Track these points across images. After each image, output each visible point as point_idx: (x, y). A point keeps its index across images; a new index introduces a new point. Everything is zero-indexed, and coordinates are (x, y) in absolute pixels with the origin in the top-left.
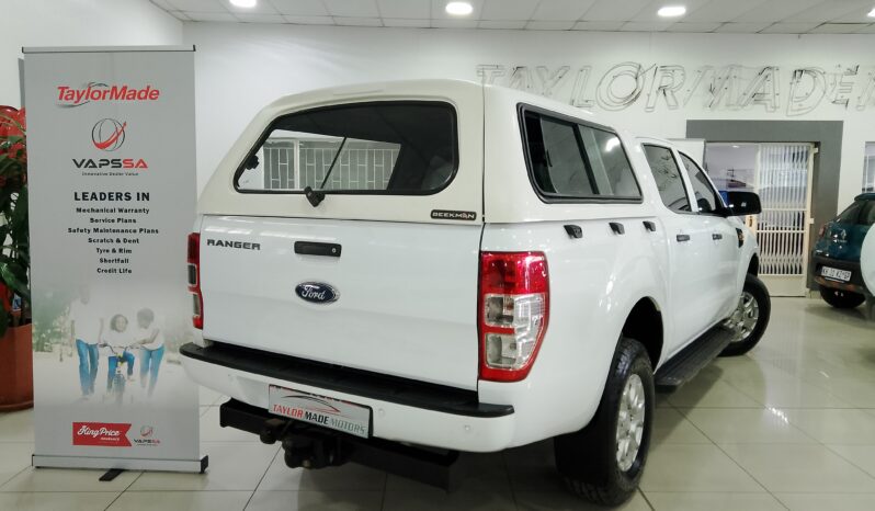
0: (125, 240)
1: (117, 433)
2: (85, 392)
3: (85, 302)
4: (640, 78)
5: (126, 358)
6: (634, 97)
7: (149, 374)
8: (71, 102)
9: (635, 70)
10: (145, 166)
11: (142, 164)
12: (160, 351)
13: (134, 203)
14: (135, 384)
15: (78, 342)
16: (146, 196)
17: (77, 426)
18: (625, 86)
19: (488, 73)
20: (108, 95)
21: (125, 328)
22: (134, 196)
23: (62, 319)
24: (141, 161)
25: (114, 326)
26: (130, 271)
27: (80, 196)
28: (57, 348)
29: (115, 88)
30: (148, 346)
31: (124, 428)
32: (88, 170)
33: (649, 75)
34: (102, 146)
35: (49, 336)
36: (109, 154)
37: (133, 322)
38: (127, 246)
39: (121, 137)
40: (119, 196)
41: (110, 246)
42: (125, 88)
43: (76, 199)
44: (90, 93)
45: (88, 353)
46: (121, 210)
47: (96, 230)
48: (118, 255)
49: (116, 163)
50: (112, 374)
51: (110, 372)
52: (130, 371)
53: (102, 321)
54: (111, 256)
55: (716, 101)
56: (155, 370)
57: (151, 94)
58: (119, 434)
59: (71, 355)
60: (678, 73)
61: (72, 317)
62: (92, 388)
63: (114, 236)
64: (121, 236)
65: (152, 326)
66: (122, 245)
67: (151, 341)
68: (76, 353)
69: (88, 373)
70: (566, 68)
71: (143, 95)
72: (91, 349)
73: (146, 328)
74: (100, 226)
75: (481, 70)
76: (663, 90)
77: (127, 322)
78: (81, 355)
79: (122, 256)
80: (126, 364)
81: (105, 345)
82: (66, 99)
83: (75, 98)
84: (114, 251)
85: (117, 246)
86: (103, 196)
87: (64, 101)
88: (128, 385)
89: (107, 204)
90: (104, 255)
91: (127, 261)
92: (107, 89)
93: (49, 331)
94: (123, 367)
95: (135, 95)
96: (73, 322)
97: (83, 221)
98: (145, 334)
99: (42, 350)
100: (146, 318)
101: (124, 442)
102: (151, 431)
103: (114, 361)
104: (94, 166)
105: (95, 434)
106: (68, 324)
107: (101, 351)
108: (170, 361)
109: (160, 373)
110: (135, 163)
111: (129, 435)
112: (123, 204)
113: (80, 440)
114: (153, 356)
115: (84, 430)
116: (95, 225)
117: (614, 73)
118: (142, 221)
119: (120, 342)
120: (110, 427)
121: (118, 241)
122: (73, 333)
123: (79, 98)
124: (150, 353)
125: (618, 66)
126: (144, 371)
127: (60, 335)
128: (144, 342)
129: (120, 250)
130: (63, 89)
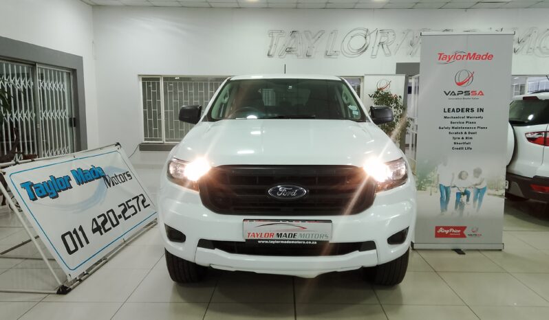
0: (469, 133)
1: (459, 231)
2: (442, 211)
3: (445, 165)
4: (368, 37)
5: (466, 193)
6: (363, 49)
7: (478, 201)
8: (445, 61)
9: (365, 33)
10: (483, 94)
11: (481, 93)
12: (484, 189)
13: (476, 114)
14: (470, 207)
15: (440, 185)
16: (482, 110)
17: (437, 228)
18: (358, 42)
19: (275, 35)
20: (465, 57)
21: (466, 178)
22: (475, 110)
23: (432, 173)
24: (481, 92)
25: (460, 177)
26: (471, 149)
27: (446, 110)
28: (429, 188)
29: (469, 54)
30: (479, 187)
31: (463, 228)
32: (452, 97)
33: (373, 35)
34: (459, 84)
35: (425, 183)
36: (463, 88)
37: (471, 175)
38: (470, 136)
39: (471, 79)
40: (467, 110)
41: (461, 136)
42: (475, 54)
43: (445, 112)
44: (456, 56)
45: (445, 191)
46: (468, 117)
47: (453, 128)
48: (465, 140)
49: (467, 93)
50: (458, 202)
51: (457, 201)
52: (468, 200)
53: (453, 174)
54: (461, 141)
55: (414, 51)
56: (481, 200)
57: (489, 57)
58: (460, 232)
59: (436, 192)
60: (391, 34)
61: (438, 172)
62: (446, 209)
63: (463, 131)
64: (467, 131)
65: (482, 176)
66: (468, 135)
67: (480, 184)
68: (439, 191)
69: (444, 201)
70: (323, 32)
71: (484, 57)
72: (447, 189)
73: (477, 177)
74: (455, 125)
75: (271, 33)
76: (381, 44)
77: (467, 174)
78: (441, 192)
79: (467, 141)
80: (466, 196)
81: (454, 187)
82: (442, 59)
83: (448, 59)
84: (463, 138)
85: (465, 136)
86: (458, 110)
87: (441, 61)
88: (466, 207)
89: (460, 114)
90: (457, 141)
91: (469, 143)
92: (465, 54)
93: (425, 180)
94: (464, 198)
95: (480, 57)
96: (438, 175)
97: (447, 123)
98: (477, 181)
99: (421, 190)
100: (477, 172)
101: (463, 236)
102: (477, 229)
103: (459, 195)
104: (455, 95)
105: (447, 232)
106: (436, 176)
107: (452, 189)
108: (489, 194)
109: (483, 201)
110: (477, 92)
111: (466, 232)
112: (470, 114)
113: (438, 235)
114: (480, 192)
115: (441, 230)
116: (453, 125)
117: (352, 34)
118: (479, 123)
119: (462, 185)
120: (455, 228)
121: (465, 133)
122: (438, 181)
123: (449, 59)
124: (479, 190)
125: (355, 30)
126: (475, 200)
127: (431, 182)
128: (476, 185)
129: (466, 138)
130: (441, 54)
